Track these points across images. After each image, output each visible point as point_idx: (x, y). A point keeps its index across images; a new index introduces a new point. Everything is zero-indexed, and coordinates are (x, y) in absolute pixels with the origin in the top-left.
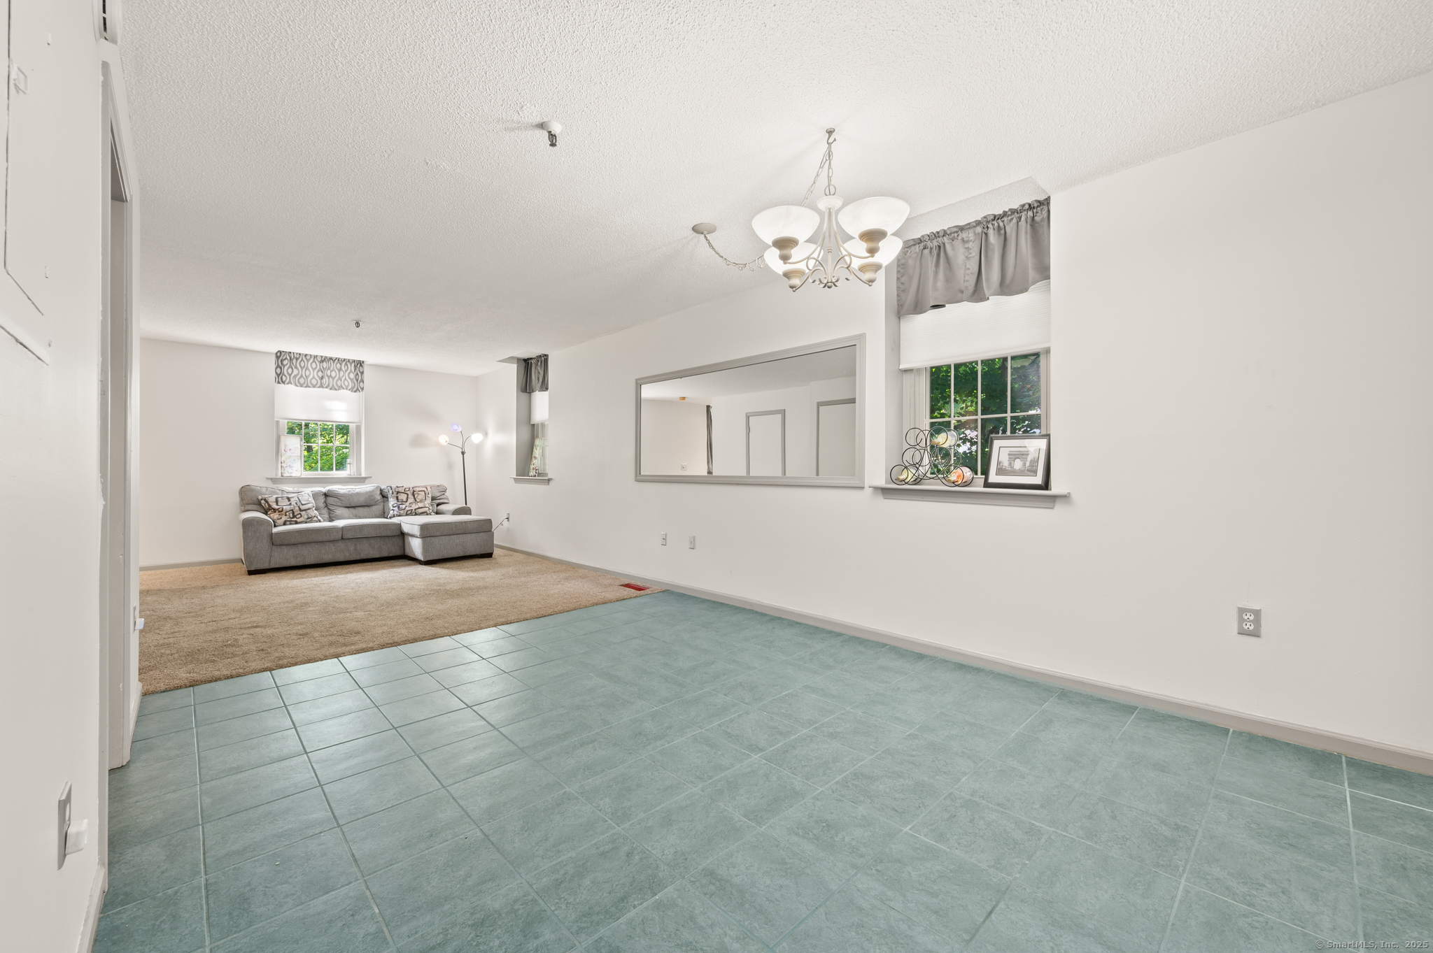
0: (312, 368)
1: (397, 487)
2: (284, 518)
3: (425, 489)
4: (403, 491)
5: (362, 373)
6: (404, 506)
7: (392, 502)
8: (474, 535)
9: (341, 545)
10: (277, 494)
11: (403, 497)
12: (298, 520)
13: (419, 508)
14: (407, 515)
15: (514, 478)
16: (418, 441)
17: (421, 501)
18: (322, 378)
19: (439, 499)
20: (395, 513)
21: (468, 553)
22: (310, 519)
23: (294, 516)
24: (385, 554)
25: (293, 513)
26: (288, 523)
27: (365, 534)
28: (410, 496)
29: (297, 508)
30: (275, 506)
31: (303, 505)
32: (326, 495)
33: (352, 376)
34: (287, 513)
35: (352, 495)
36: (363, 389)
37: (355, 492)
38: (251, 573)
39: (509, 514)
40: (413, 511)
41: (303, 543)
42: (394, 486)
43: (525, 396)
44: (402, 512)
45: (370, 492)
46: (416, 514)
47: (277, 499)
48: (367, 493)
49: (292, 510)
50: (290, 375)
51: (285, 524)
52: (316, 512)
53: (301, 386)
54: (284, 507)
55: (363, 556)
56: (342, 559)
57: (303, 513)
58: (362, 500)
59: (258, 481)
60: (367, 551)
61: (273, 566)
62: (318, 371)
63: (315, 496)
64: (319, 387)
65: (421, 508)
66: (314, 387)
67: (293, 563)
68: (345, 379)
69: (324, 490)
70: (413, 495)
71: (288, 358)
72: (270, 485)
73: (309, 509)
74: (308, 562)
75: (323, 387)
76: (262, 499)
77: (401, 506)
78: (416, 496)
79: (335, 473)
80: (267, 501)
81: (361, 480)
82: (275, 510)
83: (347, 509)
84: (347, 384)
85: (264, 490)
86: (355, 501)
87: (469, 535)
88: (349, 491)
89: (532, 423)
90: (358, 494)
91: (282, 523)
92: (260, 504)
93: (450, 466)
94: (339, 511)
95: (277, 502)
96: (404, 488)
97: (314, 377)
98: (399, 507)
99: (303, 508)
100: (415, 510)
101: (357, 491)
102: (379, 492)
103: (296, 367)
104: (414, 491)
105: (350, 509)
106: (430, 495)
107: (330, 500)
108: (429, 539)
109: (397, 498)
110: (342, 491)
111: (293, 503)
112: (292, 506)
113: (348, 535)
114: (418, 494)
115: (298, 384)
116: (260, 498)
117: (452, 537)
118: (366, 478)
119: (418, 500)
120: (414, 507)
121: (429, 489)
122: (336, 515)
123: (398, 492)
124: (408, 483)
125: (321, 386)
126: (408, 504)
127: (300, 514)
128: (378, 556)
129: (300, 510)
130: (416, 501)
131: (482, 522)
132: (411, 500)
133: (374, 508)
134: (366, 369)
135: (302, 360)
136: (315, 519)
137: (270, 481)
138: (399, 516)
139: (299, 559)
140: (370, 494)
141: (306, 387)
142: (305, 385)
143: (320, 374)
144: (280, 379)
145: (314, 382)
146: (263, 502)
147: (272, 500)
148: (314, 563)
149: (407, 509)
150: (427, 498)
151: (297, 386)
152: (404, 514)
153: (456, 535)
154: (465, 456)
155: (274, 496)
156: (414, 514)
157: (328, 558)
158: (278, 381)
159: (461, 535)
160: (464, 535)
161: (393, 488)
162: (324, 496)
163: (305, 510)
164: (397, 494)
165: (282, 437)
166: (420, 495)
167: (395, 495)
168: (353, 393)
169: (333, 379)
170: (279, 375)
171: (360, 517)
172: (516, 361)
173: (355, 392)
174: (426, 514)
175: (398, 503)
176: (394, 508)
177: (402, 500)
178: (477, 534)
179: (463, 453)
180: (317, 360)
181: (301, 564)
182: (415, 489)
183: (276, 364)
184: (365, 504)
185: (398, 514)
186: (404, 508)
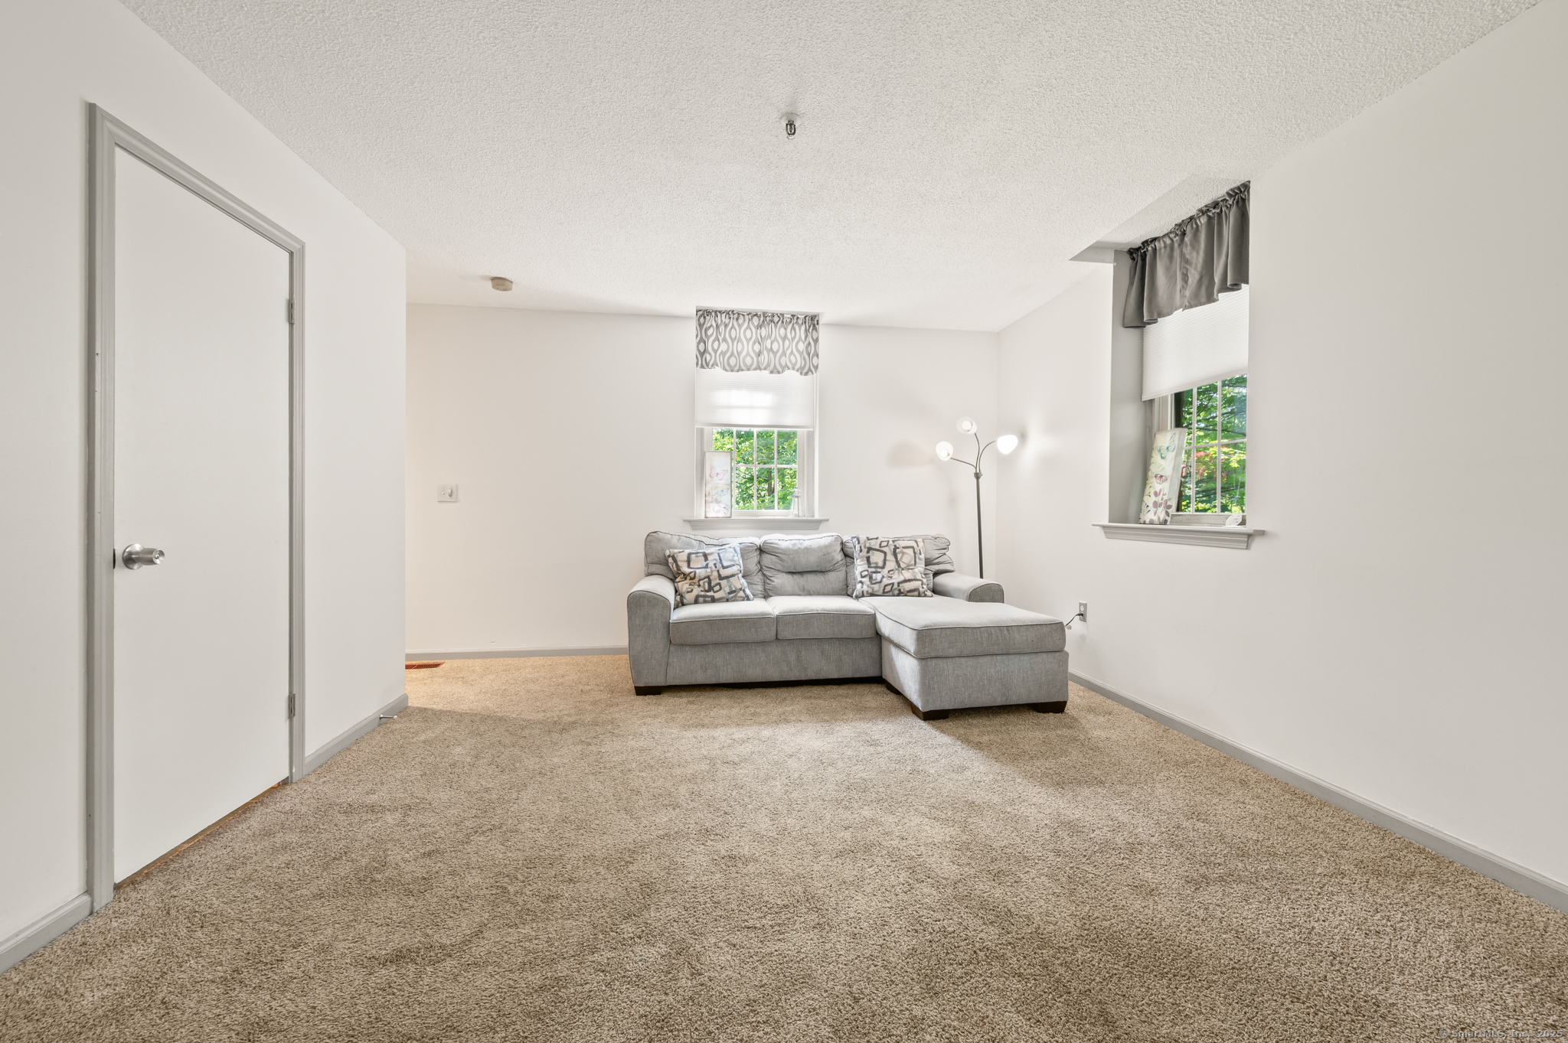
0: (745, 338)
1: (868, 539)
2: (697, 591)
3: (913, 543)
4: (878, 547)
5: (816, 341)
6: (878, 577)
7: (860, 566)
8: (1026, 658)
9: (776, 651)
10: (692, 547)
11: (878, 558)
12: (717, 595)
13: (905, 581)
14: (884, 594)
15: (1104, 527)
16: (901, 456)
17: (908, 568)
18: (759, 354)
19: (938, 564)
20: (865, 588)
21: (1014, 700)
22: (733, 596)
23: (711, 589)
24: (848, 673)
25: (710, 583)
26: (701, 599)
27: (815, 631)
28: (890, 557)
29: (715, 574)
30: (685, 569)
31: (724, 568)
32: (761, 550)
33: (802, 346)
34: (701, 582)
35: (798, 552)
36: (816, 368)
37: (802, 547)
38: (642, 691)
39: (1085, 606)
40: (896, 586)
41: (716, 644)
42: (863, 538)
43: (1132, 334)
44: (876, 587)
45: (826, 547)
46: (900, 594)
47: (689, 555)
48: (820, 548)
49: (708, 577)
50: (715, 351)
51: (696, 602)
52: (743, 581)
53: (732, 371)
54: (698, 571)
55: (811, 675)
56: (775, 677)
57: (724, 583)
58: (812, 561)
60: (819, 665)
61: (671, 682)
62: (754, 343)
63: (745, 552)
64: (755, 369)
65: (909, 580)
66: (748, 370)
67: (700, 678)
68: (792, 353)
69: (758, 542)
70: (895, 554)
71: (714, 325)
72: (687, 531)
73: (733, 576)
74: (722, 681)
75: (761, 369)
76: (669, 556)
77: (874, 575)
78: (899, 556)
79: (777, 513)
80: (675, 561)
81: (813, 525)
82: (685, 576)
83: (790, 576)
84: (793, 361)
85: (675, 540)
86: (805, 562)
87: (1015, 659)
88: (794, 545)
89: (1146, 397)
90: (807, 550)
91: (693, 601)
92: (666, 564)
93: (953, 500)
94: (780, 580)
95: (689, 561)
96: (879, 541)
97: (748, 354)
98: (871, 578)
99: (724, 573)
100: (899, 584)
101: (806, 544)
102: (839, 548)
103: (724, 340)
104: (896, 548)
105: (795, 576)
106: (922, 556)
107: (767, 560)
108: (933, 662)
109: (868, 559)
110: (783, 545)
111: (711, 564)
112: (709, 570)
113: (786, 633)
114: (903, 553)
115: (727, 367)
116: (667, 553)
117: (982, 660)
118: (820, 522)
119: (903, 565)
120: (897, 578)
121: (921, 544)
122: (774, 587)
123: (869, 549)
124: (884, 532)
125: (758, 368)
126: (885, 571)
127: (719, 584)
128: (835, 676)
129: (721, 578)
130: (899, 566)
131: (1044, 629)
132: (891, 564)
133: (831, 576)
134: (823, 332)
135: (733, 327)
136: (741, 594)
137: (688, 526)
138: (872, 595)
139: (709, 671)
140: (825, 551)
141: (738, 371)
142: (737, 368)
143: (757, 347)
144: (703, 359)
145: (748, 361)
146: (670, 560)
147: (682, 557)
148: (732, 681)
149: (886, 581)
150: (917, 560)
151: (726, 370)
152: (881, 593)
153: (989, 658)
154: (980, 480)
155: (687, 551)
156: (896, 592)
157: (754, 674)
158: (700, 363)
159: (999, 658)
160: (1004, 657)
161: (862, 541)
162: (758, 552)
163: (727, 578)
164: (868, 552)
165: (707, 454)
166: (906, 555)
167: (864, 553)
168: (803, 377)
169: (775, 354)
170: (702, 354)
171: (809, 593)
172: (1112, 255)
173: (806, 374)
174: (916, 593)
175: (870, 570)
176: (863, 580)
177: (877, 563)
178: (1033, 656)
179: (977, 476)
180: (753, 324)
181: (713, 681)
182: (897, 544)
183: (697, 336)
184: (818, 569)
185: (870, 591)
186: (879, 579)
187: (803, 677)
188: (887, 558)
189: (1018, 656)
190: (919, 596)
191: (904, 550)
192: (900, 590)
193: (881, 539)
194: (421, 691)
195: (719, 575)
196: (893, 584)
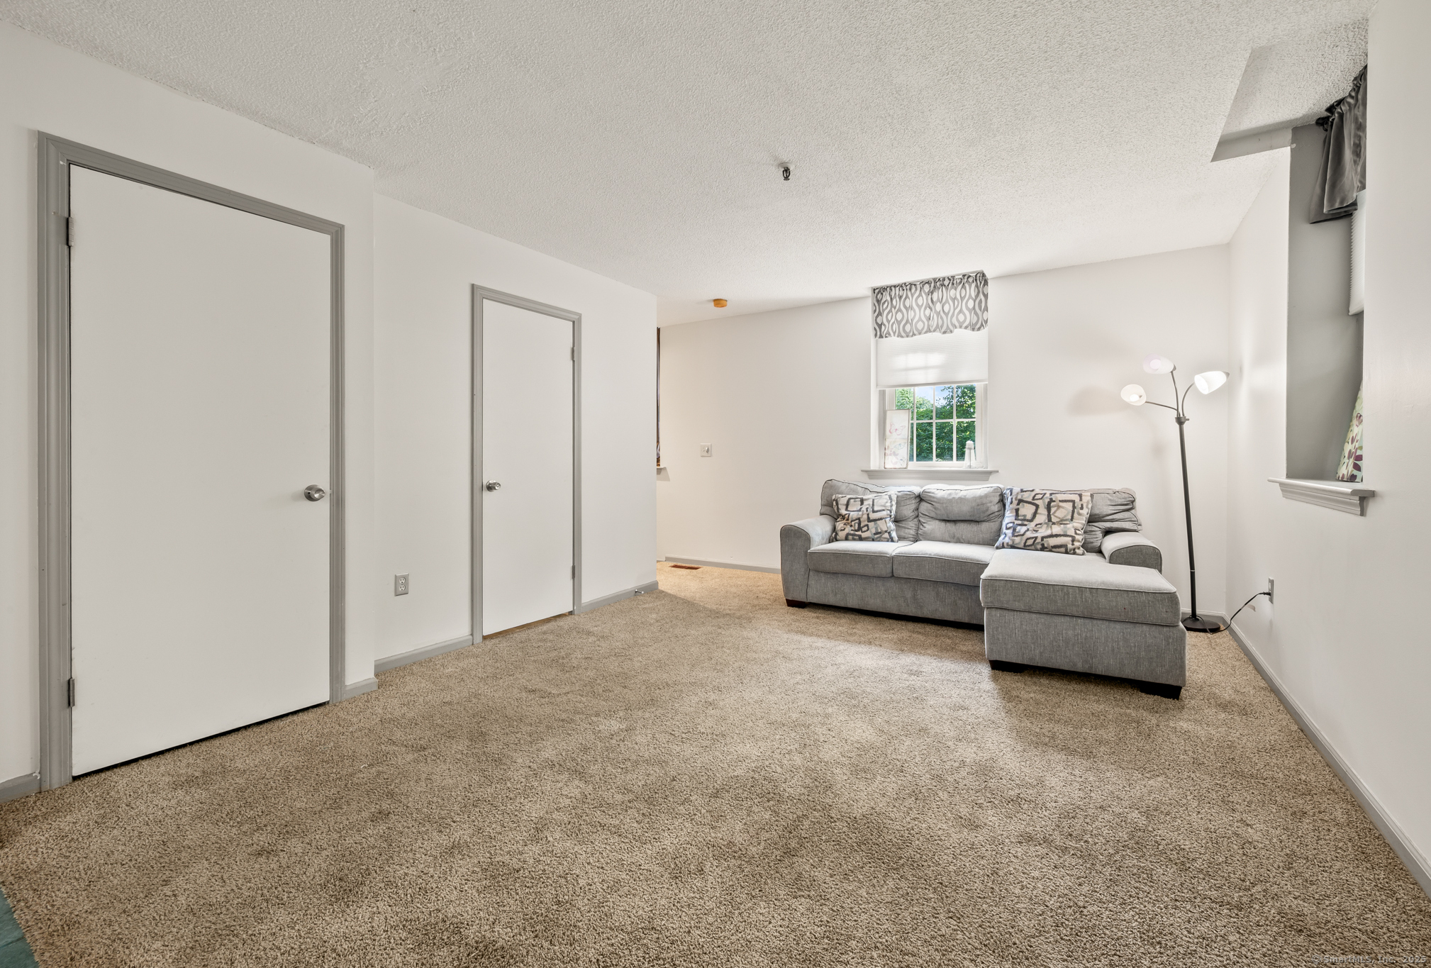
0: (918, 305)
1: (1022, 491)
2: (848, 529)
3: (1076, 498)
4: (1030, 500)
5: (986, 296)
6: (1023, 529)
7: (1009, 517)
9: (893, 586)
10: (857, 493)
11: (1027, 511)
12: (864, 535)
13: (1051, 536)
14: (1026, 547)
15: (1281, 484)
16: (1083, 403)
17: (1062, 522)
18: (930, 318)
19: (1112, 521)
20: (1007, 540)
22: (878, 536)
23: (860, 529)
25: (859, 524)
26: (850, 537)
27: (926, 574)
28: (1042, 510)
29: (865, 516)
30: (843, 511)
31: (874, 512)
32: (920, 498)
33: (973, 303)
34: (853, 523)
35: (951, 501)
36: (986, 322)
37: (957, 496)
38: (792, 603)
39: (1272, 582)
40: (1039, 540)
41: (845, 574)
42: (1016, 490)
44: (1017, 540)
45: (981, 497)
46: (1043, 549)
47: (850, 499)
48: (975, 499)
49: (859, 519)
50: (889, 321)
51: (846, 539)
52: (892, 526)
53: (907, 336)
54: (853, 513)
55: (926, 613)
56: (895, 611)
57: (871, 525)
58: (965, 510)
59: (847, 474)
60: (934, 606)
62: (925, 308)
63: (901, 500)
64: (926, 332)
65: (1057, 536)
67: (831, 600)
68: (961, 311)
69: (917, 490)
70: (1049, 508)
71: (889, 299)
72: (863, 479)
73: (881, 519)
75: (932, 331)
76: (834, 500)
77: (1019, 528)
78: (1053, 510)
79: (953, 465)
80: (837, 504)
81: (985, 475)
82: (843, 517)
83: (942, 523)
84: (965, 318)
85: (843, 488)
86: (956, 511)
88: (950, 494)
90: (961, 500)
91: (844, 538)
92: (831, 506)
93: (1158, 450)
94: (931, 526)
95: (847, 505)
96: (1033, 494)
97: (920, 319)
98: (1014, 530)
99: (873, 516)
100: (1043, 538)
101: (961, 494)
102: (997, 499)
103: (899, 310)
104: (1051, 501)
105: (948, 524)
106: (1085, 512)
107: (924, 507)
108: (998, 613)
109: (1017, 510)
110: (939, 494)
111: (864, 508)
112: (860, 513)
113: (899, 572)
114: (1059, 507)
115: (903, 334)
116: (834, 497)
118: (990, 473)
119: (1054, 519)
120: (1044, 531)
121: (1086, 499)
122: (926, 532)
123: (1020, 501)
124: (1041, 483)
125: (929, 331)
126: (1032, 525)
127: (867, 525)
129: (869, 520)
130: (1050, 520)
131: (1144, 598)
132: (1042, 518)
133: (985, 526)
134: (991, 289)
135: (907, 297)
136: (886, 535)
137: (865, 476)
138: (1013, 547)
139: (838, 596)
140: (980, 502)
141: (912, 336)
142: (911, 334)
143: (928, 312)
144: (881, 330)
145: (920, 326)
146: (834, 503)
147: (843, 501)
148: (857, 607)
149: (1029, 534)
150: (1076, 515)
151: (902, 337)
152: (1022, 545)
153: (1068, 619)
154: (1185, 426)
155: (849, 496)
156: (1039, 547)
157: (874, 604)
158: (878, 333)
159: (1080, 621)
160: (1087, 621)
161: (1015, 492)
162: (918, 500)
163: (875, 520)
164: (1018, 504)
165: (889, 414)
166: (1061, 509)
167: (1014, 506)
168: (976, 333)
169: (947, 314)
170: (880, 326)
171: (959, 541)
172: (1288, 135)
173: (979, 329)
174: (1063, 550)
175: (1017, 522)
176: (1007, 531)
177: (1025, 516)
178: (1128, 626)
179: (1180, 421)
180: (924, 292)
181: (842, 604)
182: (1053, 497)
183: (875, 311)
184: (972, 518)
185: (1011, 543)
186: (1022, 532)
187: (919, 614)
188: (1039, 511)
189: (1107, 623)
190: (1066, 552)
191: (1061, 504)
192: (1043, 545)
193: (1037, 491)
194: (670, 582)
195: (868, 518)
196: (1036, 538)
